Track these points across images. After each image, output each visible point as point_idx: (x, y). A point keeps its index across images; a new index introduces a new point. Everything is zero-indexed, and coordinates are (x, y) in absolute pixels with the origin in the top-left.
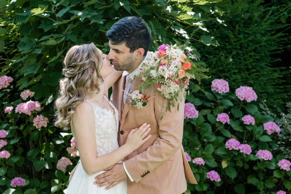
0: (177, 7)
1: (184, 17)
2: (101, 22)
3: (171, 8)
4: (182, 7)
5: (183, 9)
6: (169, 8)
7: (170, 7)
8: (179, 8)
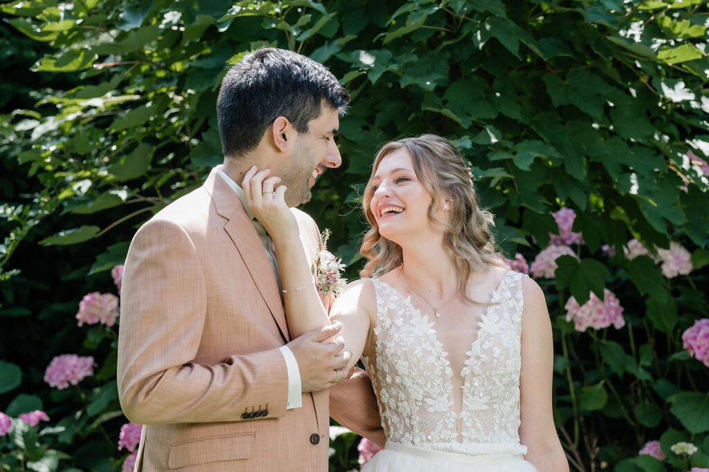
0: (661, 25)
1: (675, 57)
2: (428, 83)
3: (643, 28)
4: (675, 26)
5: (676, 31)
6: (636, 30)
7: (641, 26)
8: (666, 28)
